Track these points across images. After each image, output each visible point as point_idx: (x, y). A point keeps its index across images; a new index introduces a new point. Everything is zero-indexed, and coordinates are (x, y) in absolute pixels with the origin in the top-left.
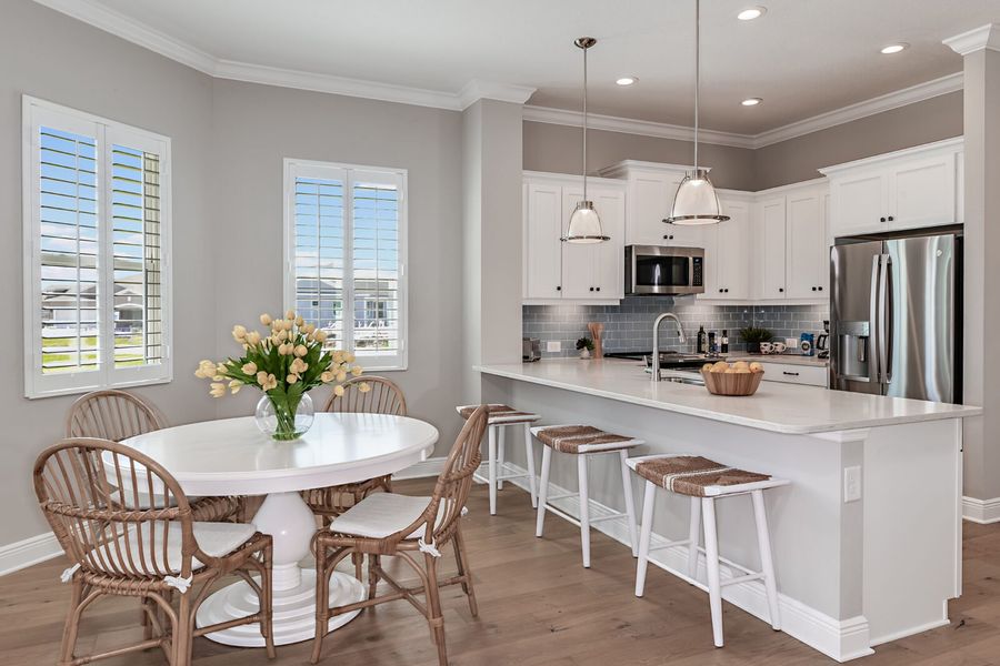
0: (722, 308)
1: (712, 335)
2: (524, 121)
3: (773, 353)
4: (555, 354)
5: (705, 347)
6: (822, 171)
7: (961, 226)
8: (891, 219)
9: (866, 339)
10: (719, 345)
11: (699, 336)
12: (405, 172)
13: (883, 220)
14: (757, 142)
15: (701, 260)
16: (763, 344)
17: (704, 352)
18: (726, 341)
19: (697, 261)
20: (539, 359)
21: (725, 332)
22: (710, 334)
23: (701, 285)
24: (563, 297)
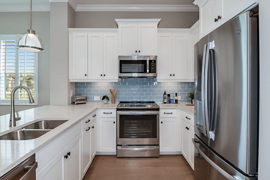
5: (166, 100)
8: (219, 18)
11: (164, 95)
13: (215, 20)
15: (155, 61)
18: (176, 98)
19: (153, 61)
20: (85, 103)
21: (176, 94)
22: (168, 95)
23: (155, 72)
24: (88, 79)
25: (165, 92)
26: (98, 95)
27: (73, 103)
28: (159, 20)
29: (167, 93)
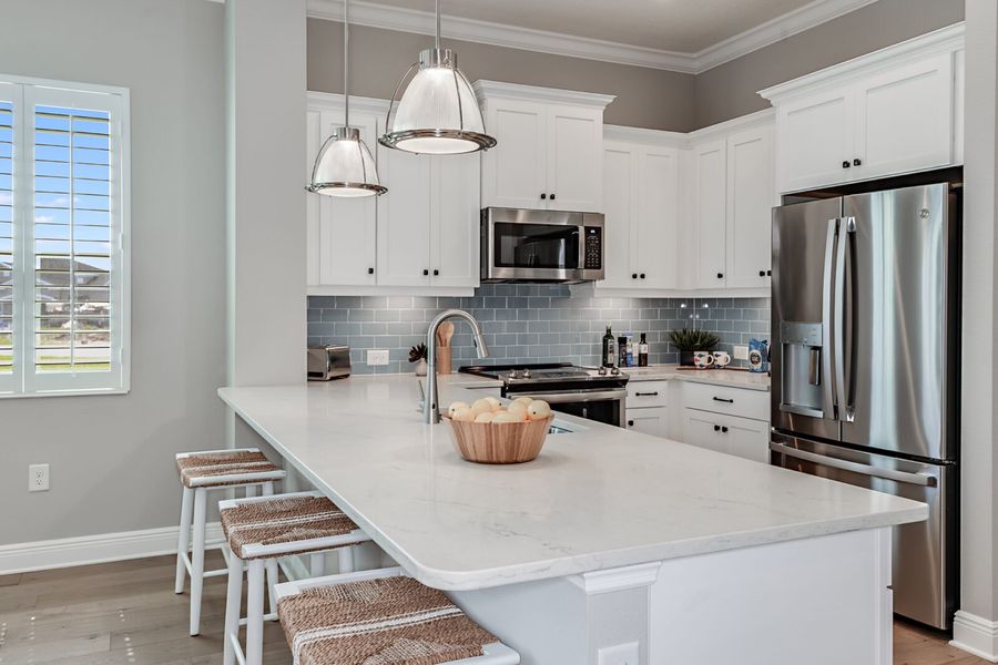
0: (646, 301)
1: (622, 341)
2: (308, 19)
3: (713, 367)
4: (381, 369)
5: (612, 358)
6: (764, 94)
7: (959, 170)
8: (857, 162)
9: (818, 349)
10: (636, 354)
11: (605, 341)
12: (125, 92)
13: (846, 165)
14: (696, 64)
15: (599, 231)
16: (696, 353)
17: (611, 366)
18: (644, 349)
19: (593, 231)
20: (347, 376)
21: (643, 336)
22: (619, 339)
23: (599, 268)
24: (379, 284)
25: (609, 331)
26: (381, 344)
27: (314, 376)
28: (609, 99)
29: (616, 333)
